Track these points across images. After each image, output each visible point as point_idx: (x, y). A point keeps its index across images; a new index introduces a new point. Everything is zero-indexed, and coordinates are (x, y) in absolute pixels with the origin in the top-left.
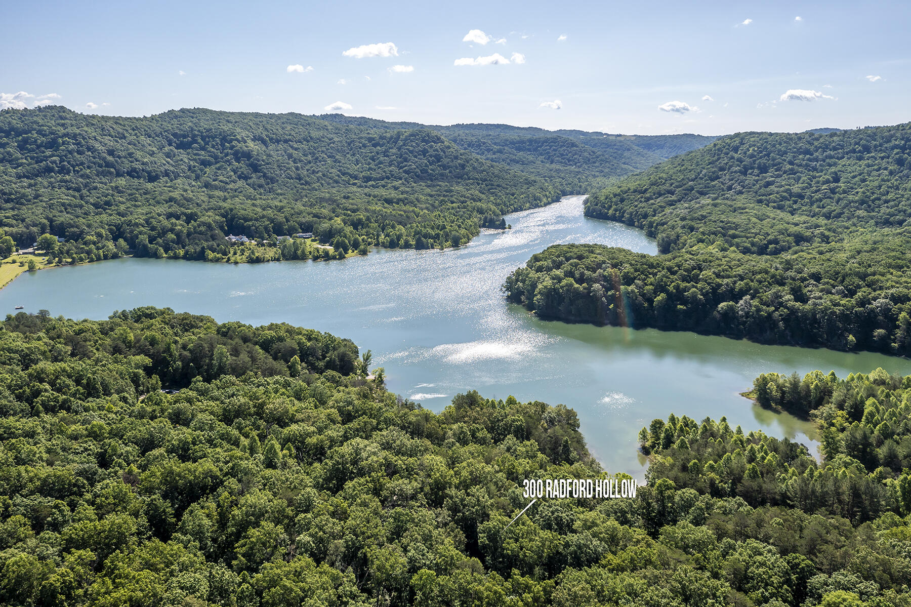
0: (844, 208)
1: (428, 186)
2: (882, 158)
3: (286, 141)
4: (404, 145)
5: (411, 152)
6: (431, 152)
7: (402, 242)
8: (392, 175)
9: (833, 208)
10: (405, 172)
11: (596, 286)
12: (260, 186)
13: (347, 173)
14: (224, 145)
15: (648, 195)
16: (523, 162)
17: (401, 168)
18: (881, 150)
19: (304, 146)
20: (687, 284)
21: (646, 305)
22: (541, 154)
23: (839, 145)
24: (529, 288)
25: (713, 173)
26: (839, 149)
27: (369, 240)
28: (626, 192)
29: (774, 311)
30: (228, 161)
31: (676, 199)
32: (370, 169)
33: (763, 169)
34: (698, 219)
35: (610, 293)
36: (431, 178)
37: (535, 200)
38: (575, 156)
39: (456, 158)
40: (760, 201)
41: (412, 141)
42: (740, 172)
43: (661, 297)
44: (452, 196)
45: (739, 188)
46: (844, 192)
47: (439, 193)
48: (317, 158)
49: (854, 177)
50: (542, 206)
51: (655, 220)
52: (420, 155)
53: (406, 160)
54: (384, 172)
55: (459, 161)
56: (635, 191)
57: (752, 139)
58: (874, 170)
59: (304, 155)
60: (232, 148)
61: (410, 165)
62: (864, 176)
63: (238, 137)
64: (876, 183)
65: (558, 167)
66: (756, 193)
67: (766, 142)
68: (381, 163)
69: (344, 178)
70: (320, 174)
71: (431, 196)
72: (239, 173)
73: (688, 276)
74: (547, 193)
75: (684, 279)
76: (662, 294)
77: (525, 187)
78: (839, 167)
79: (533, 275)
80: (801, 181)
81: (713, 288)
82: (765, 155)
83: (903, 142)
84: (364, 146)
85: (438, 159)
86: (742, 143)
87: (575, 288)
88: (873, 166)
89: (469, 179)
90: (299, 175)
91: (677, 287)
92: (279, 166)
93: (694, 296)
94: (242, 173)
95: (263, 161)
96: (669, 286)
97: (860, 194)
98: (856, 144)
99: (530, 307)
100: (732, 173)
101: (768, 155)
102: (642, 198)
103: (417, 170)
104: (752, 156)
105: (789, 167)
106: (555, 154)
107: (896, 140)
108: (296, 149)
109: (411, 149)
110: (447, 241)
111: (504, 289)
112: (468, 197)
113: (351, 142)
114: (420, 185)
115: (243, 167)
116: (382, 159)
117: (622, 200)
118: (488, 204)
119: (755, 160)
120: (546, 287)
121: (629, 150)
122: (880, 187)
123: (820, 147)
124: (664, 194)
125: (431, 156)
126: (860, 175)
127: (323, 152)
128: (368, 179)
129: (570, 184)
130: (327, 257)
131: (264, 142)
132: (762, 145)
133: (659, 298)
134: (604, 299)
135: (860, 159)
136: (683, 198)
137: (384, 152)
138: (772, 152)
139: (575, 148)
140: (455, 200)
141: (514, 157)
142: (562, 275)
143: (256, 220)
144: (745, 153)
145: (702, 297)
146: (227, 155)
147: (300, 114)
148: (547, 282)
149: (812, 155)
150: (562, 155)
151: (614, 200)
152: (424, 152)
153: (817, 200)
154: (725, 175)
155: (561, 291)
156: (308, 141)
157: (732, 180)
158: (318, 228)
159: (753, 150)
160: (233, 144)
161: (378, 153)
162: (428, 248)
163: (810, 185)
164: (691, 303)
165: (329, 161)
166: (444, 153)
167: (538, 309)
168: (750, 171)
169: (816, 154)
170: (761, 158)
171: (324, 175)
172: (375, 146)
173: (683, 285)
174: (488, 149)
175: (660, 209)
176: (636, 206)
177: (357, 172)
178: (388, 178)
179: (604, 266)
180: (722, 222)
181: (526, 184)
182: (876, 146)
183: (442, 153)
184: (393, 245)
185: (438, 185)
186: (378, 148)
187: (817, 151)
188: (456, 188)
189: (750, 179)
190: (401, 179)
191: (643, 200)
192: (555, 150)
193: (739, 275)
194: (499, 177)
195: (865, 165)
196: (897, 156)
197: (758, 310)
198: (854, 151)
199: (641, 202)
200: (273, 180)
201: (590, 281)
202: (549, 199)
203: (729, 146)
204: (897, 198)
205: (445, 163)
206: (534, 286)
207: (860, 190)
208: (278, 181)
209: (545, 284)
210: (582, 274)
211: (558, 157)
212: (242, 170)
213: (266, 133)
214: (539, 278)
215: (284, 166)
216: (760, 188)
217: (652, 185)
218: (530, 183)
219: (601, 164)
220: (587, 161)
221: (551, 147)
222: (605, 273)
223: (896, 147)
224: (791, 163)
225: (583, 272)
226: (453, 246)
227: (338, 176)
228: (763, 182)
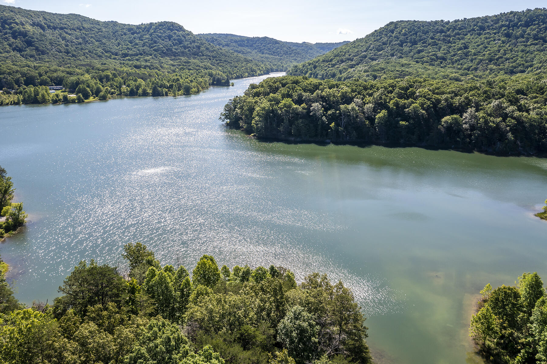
0: (478, 64)
1: (171, 60)
2: (495, 34)
3: (62, 28)
4: (154, 32)
5: (160, 37)
6: (175, 37)
7: (140, 91)
8: (144, 53)
9: (470, 65)
10: (155, 50)
11: (316, 106)
12: (32, 56)
13: (109, 51)
14: (4, 27)
15: (334, 63)
16: (243, 52)
17: (152, 47)
18: (493, 29)
19: (78, 33)
20: (406, 101)
21: (367, 123)
22: (255, 49)
23: (463, 26)
24: (247, 112)
25: (379, 46)
26: (463, 29)
27: (113, 90)
28: (317, 62)
29: (501, 121)
30: (6, 38)
31: (354, 63)
32: (128, 48)
33: (414, 43)
34: (379, 70)
35: (330, 112)
36: (175, 54)
37: (252, 72)
38: (278, 50)
39: (194, 42)
40: (417, 62)
41: (160, 29)
42: (398, 44)
43: (382, 113)
44: (189, 66)
45: (399, 55)
46: (475, 54)
47: (179, 63)
48: (87, 41)
49: (478, 46)
50: (256, 76)
51: (342, 76)
52: (167, 39)
53: (155, 42)
54: (139, 50)
55: (196, 44)
56: (324, 61)
57: (403, 24)
58: (491, 41)
59: (76, 39)
60: (11, 28)
61: (158, 45)
62: (485, 45)
63: (17, 21)
64: (496, 49)
65: (267, 55)
66: (412, 57)
67: (413, 26)
68: (137, 44)
69: (106, 54)
70: (87, 51)
71: (173, 66)
72: (13, 46)
73: (405, 94)
74: (261, 68)
75: (400, 96)
76: (383, 111)
77: (245, 63)
78: (466, 40)
79: (251, 99)
80: (442, 49)
81: (433, 103)
82: (414, 34)
83: (507, 23)
84: (125, 34)
85: (180, 42)
86: (396, 28)
87: (293, 109)
88: (489, 38)
89: (203, 55)
90: (67, 50)
91: (396, 104)
92: (50, 43)
93: (415, 110)
94: (17, 46)
95: (37, 39)
96: (389, 102)
97: (487, 55)
98: (475, 25)
99: (249, 131)
100: (392, 45)
101: (416, 34)
102: (329, 64)
103: (164, 48)
104: (405, 34)
105: (431, 41)
106: (264, 49)
107: (502, 22)
108: (70, 34)
109: (160, 34)
110: (179, 90)
111: (223, 117)
112: (202, 67)
113: (116, 32)
114: (166, 59)
115: (18, 42)
116: (137, 41)
117: (315, 67)
118: (218, 72)
119: (408, 37)
120: (264, 109)
121: (311, 49)
122: (499, 51)
123: (450, 28)
124: (346, 61)
125: (175, 40)
126: (482, 44)
127: (92, 37)
128: (125, 55)
129: (276, 65)
130: (66, 101)
131: (43, 28)
132: (411, 27)
133: (381, 115)
134: (324, 118)
135: (480, 34)
136: (360, 62)
137: (140, 38)
138: (418, 32)
139: (278, 45)
140: (192, 68)
141: (237, 49)
142: (280, 97)
143: (9, 74)
144: (400, 33)
145: (424, 112)
146: (6, 34)
147: (79, 15)
148: (265, 103)
149: (446, 33)
150: (269, 49)
151: (309, 67)
152: (170, 37)
153: (456, 61)
154: (387, 47)
155: (280, 112)
156: (81, 30)
157: (393, 50)
158: (67, 81)
159: (405, 30)
160: (12, 25)
161: (135, 38)
162: (163, 95)
163: (449, 51)
164: (413, 119)
165: (97, 43)
166: (185, 38)
167: (257, 132)
168: (405, 44)
169: (448, 33)
170: (411, 36)
171: (90, 52)
172: (133, 34)
173: (402, 102)
174: (220, 44)
175: (344, 70)
176: (326, 70)
177: (117, 51)
178: (141, 54)
179: (321, 87)
180: (398, 71)
181: (245, 61)
182: (488, 26)
183: (183, 38)
184: (133, 94)
185: (179, 59)
186: (136, 35)
187: (449, 31)
188: (192, 60)
189: (406, 49)
190: (151, 55)
191: (330, 66)
192: (264, 46)
193: (453, 92)
194: (226, 56)
195: (484, 38)
196: (506, 32)
197: (486, 122)
198: (473, 30)
199: (329, 67)
200: (43, 53)
201: (309, 102)
202: (262, 72)
203: (387, 30)
204: (514, 57)
205: (186, 44)
206: (251, 110)
207: (486, 53)
208: (48, 53)
209: (263, 106)
210: (300, 96)
211: (266, 50)
212: (16, 44)
213: (45, 21)
214: (256, 102)
215: (56, 44)
216: (414, 54)
217: (335, 57)
218: (247, 61)
219: (295, 55)
220: (286, 53)
221: (262, 44)
222: (324, 93)
223: (503, 26)
224: (432, 38)
225: (301, 94)
226: (184, 94)
227: (102, 53)
228: (415, 51)
